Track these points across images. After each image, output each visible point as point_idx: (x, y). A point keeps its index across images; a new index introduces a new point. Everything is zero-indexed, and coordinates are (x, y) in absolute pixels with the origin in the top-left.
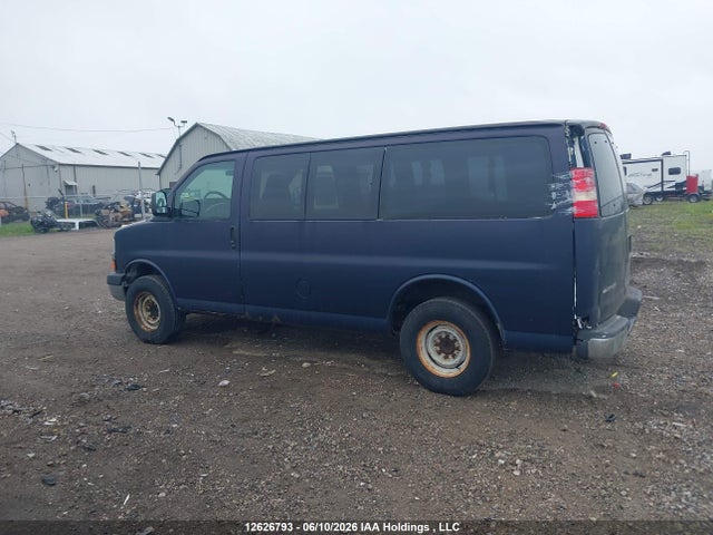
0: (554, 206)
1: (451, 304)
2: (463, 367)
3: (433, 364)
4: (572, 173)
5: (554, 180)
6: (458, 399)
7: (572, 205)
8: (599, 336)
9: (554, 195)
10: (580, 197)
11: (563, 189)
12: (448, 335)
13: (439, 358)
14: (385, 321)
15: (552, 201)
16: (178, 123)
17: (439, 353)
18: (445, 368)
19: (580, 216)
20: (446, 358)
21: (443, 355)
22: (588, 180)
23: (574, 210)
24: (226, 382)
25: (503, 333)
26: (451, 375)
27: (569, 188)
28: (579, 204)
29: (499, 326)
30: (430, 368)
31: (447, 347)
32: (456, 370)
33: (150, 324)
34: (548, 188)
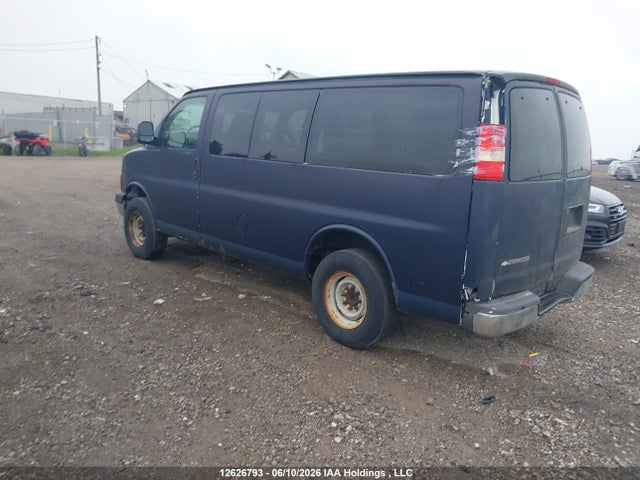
0: (457, 164)
1: (355, 257)
2: (361, 320)
3: (338, 314)
4: (480, 130)
5: (461, 136)
6: (352, 353)
7: (474, 165)
8: (486, 311)
9: (458, 151)
10: (484, 156)
11: (468, 146)
12: (353, 288)
13: (344, 309)
14: (302, 265)
15: (455, 158)
16: (274, 70)
17: (345, 303)
18: (347, 319)
19: (479, 178)
20: (350, 309)
21: (348, 306)
22: (495, 138)
23: (475, 170)
24: (160, 301)
25: (397, 293)
26: (350, 327)
27: (474, 146)
28: (482, 164)
29: (393, 285)
30: (333, 317)
31: (351, 298)
32: (354, 322)
33: (139, 241)
34: (454, 144)
